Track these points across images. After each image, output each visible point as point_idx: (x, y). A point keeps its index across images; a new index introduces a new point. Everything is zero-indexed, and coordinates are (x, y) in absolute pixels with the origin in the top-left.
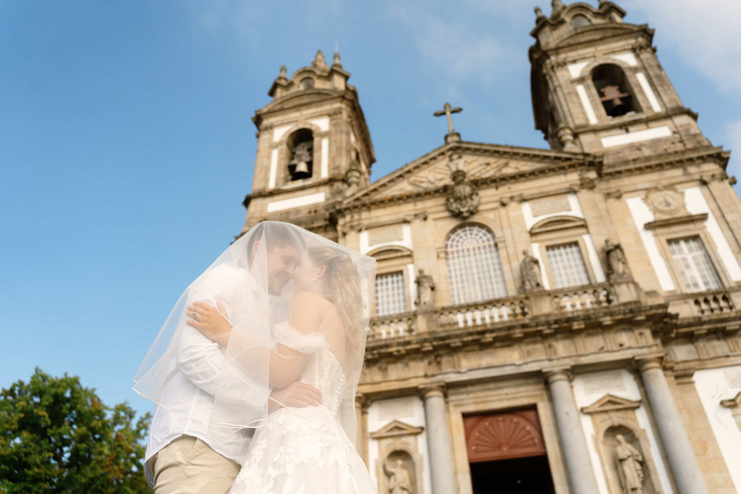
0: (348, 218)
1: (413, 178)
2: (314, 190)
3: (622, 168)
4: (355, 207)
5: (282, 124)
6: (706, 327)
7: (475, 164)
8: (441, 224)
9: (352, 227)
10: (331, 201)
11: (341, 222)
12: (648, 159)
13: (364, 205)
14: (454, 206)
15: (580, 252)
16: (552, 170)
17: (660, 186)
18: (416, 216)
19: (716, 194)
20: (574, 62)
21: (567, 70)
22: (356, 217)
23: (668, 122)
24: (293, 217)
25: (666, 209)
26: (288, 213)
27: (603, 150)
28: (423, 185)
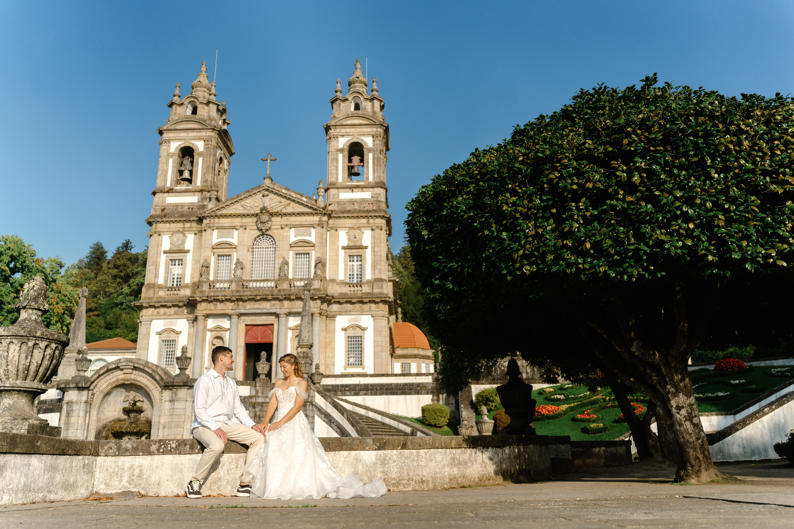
0: (208, 221)
1: (243, 203)
2: (192, 194)
3: (341, 215)
4: (212, 216)
5: (176, 140)
6: (345, 300)
7: (275, 201)
8: (253, 232)
9: (209, 227)
10: (200, 204)
11: (205, 221)
12: (355, 211)
13: (216, 216)
14: (260, 225)
15: (309, 258)
16: (307, 214)
17: (355, 227)
18: (241, 226)
19: (376, 236)
20: (343, 136)
21: (338, 141)
22: (212, 220)
23: (372, 190)
24: (180, 210)
25: (354, 239)
26: (177, 206)
27: (338, 201)
28: (247, 208)
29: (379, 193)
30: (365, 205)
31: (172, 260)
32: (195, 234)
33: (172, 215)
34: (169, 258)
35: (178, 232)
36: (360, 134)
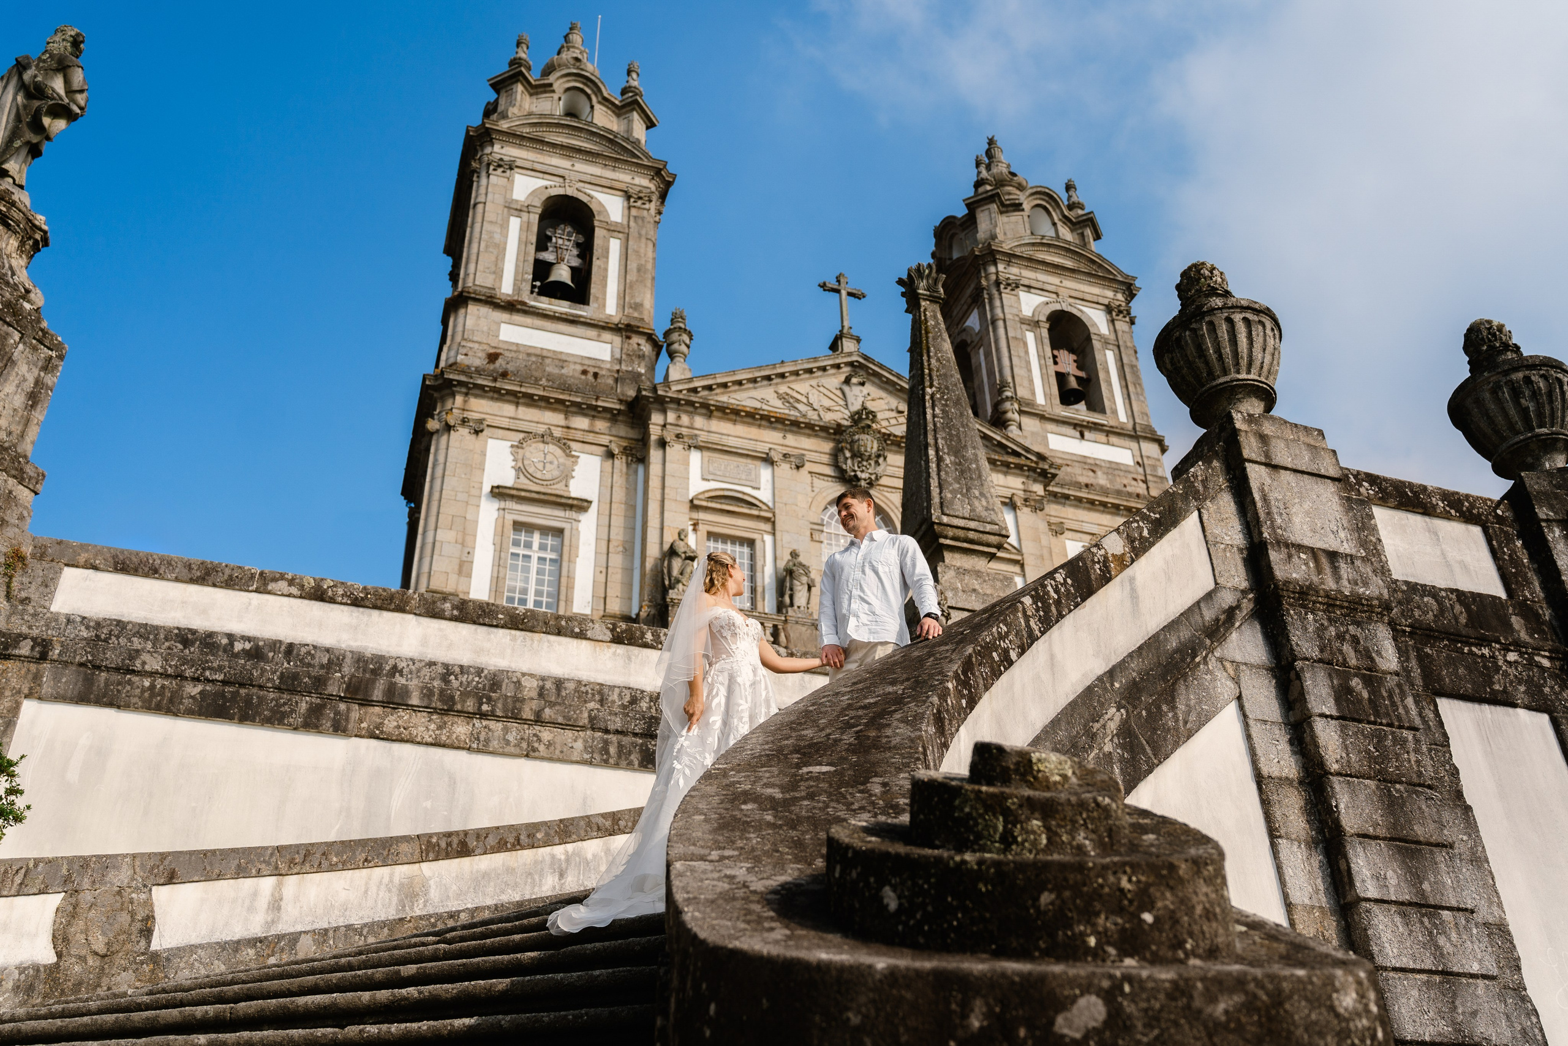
0: (671, 417)
3: (1072, 492)
5: (533, 170)
7: (883, 404)
8: (819, 483)
9: (678, 436)
10: (623, 368)
11: (657, 417)
12: (1103, 491)
13: (705, 405)
14: (848, 466)
18: (785, 456)
20: (1030, 288)
21: (1018, 298)
23: (1134, 445)
24: (552, 369)
26: (543, 357)
27: (1047, 452)
28: (800, 407)
29: (1152, 454)
30: (1125, 482)
31: (518, 526)
32: (610, 455)
33: (528, 376)
34: (510, 518)
35: (543, 438)
36: (1074, 295)
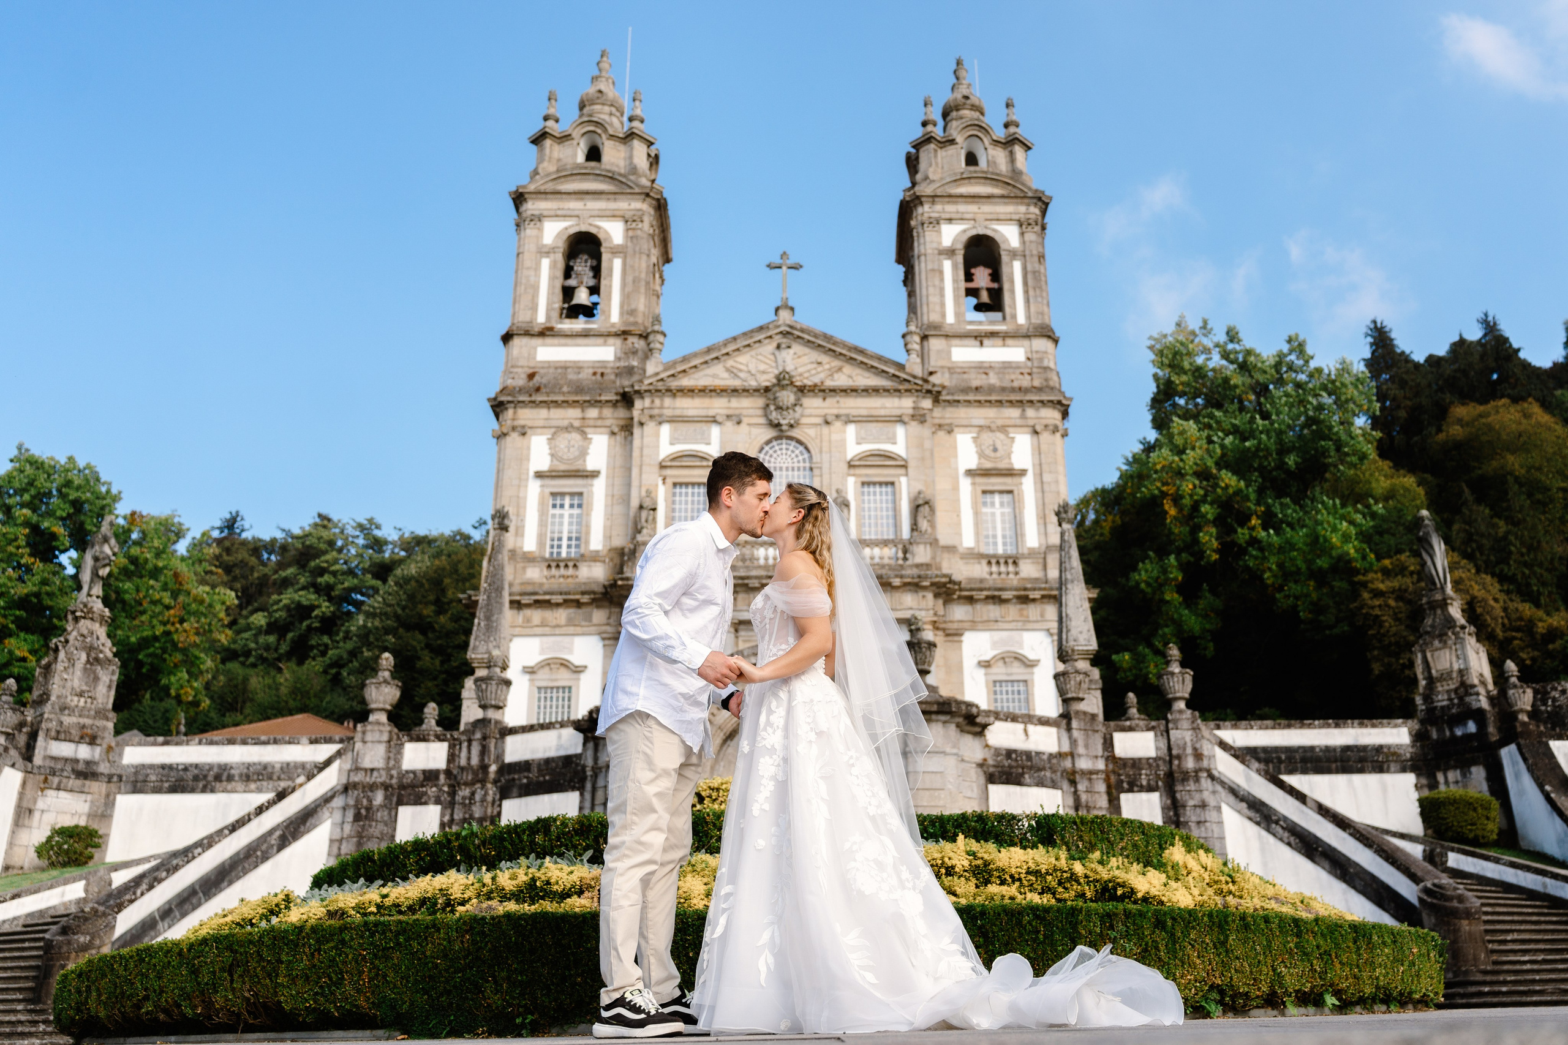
0: (647, 402)
1: (730, 363)
2: (600, 340)
3: (961, 398)
4: (658, 391)
5: (557, 215)
7: (805, 359)
8: (756, 431)
9: (651, 417)
10: (622, 364)
11: (638, 404)
12: (991, 389)
13: (669, 390)
14: (774, 415)
15: (894, 494)
16: (887, 390)
17: (993, 426)
18: (728, 417)
19: (1044, 447)
20: (950, 220)
21: (939, 232)
22: (657, 402)
23: (1026, 342)
24: (572, 376)
25: (992, 454)
26: (566, 368)
27: (949, 365)
28: (742, 375)
29: (1043, 349)
30: (1013, 377)
31: (554, 494)
32: (613, 433)
33: (555, 388)
34: (548, 490)
35: (569, 428)
36: (989, 217)
